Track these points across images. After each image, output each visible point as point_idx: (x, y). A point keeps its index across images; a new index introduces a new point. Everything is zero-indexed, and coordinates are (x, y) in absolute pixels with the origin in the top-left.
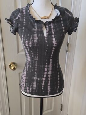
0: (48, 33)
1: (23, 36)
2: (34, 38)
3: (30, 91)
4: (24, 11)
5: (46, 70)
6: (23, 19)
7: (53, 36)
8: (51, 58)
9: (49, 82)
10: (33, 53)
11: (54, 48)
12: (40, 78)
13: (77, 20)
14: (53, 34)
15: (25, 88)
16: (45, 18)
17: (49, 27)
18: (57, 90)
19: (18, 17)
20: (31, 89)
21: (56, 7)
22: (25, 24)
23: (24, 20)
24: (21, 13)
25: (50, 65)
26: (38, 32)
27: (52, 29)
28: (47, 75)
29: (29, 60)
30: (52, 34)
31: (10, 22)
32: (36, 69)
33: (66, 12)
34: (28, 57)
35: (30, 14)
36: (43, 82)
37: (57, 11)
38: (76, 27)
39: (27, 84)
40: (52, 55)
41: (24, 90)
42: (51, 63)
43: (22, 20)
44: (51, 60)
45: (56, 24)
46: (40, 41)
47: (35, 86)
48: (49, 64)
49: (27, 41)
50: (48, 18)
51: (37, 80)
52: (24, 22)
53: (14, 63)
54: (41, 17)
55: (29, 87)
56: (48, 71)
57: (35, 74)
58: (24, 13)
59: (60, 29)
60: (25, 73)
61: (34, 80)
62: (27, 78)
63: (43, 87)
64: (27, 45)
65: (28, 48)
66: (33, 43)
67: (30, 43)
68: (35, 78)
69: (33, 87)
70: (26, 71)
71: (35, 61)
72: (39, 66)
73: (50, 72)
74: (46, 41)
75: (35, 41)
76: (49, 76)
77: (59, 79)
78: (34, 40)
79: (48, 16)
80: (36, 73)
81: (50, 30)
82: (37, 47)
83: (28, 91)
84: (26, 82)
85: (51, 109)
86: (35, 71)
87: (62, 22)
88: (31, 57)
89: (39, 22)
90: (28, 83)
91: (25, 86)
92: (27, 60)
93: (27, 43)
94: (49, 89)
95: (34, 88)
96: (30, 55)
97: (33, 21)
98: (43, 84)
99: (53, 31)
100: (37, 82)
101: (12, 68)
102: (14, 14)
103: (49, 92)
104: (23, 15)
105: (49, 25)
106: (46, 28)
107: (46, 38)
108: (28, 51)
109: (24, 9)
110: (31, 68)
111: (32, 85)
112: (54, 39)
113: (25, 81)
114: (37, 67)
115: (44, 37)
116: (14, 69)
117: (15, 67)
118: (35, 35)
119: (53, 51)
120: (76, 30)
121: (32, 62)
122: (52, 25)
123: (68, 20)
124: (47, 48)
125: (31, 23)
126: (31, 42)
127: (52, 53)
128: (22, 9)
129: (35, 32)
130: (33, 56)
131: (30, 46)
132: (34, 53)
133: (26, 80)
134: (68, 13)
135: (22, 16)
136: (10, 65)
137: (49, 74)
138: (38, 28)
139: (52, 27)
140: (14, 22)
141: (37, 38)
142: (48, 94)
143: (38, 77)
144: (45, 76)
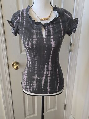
0: (46, 35)
1: (23, 37)
2: (33, 39)
3: (31, 90)
4: (25, 13)
5: (45, 69)
6: (23, 20)
7: (52, 37)
8: (50, 58)
9: (49, 81)
10: (32, 54)
11: (53, 49)
12: (40, 77)
13: (77, 21)
14: (52, 35)
15: (26, 87)
16: (45, 20)
17: (48, 28)
18: (57, 89)
19: (19, 18)
20: (31, 88)
21: (55, 9)
22: (25, 25)
23: (25, 22)
24: (21, 14)
25: (50, 65)
26: (37, 33)
27: (51, 31)
28: (47, 74)
29: (30, 60)
30: (50, 35)
31: (11, 24)
32: (36, 69)
33: (65, 14)
34: (28, 57)
35: (30, 16)
36: (43, 81)
37: (56, 12)
38: (75, 28)
39: (28, 83)
40: (51, 56)
41: (25, 88)
42: (50, 63)
43: (22, 22)
44: (50, 60)
45: (55, 25)
46: (39, 42)
47: (35, 85)
48: (48, 64)
49: (27, 42)
50: (47, 20)
51: (37, 79)
52: (24, 24)
53: (17, 63)
54: (41, 18)
55: (30, 86)
56: (47, 71)
57: (35, 74)
58: (25, 15)
59: (59, 30)
60: (26, 72)
61: (35, 79)
62: (28, 77)
63: (43, 85)
64: (27, 46)
65: (28, 49)
66: (32, 44)
67: (29, 44)
68: (35, 77)
69: (33, 86)
70: (27, 70)
71: (35, 61)
72: (39, 65)
73: (50, 72)
74: (45, 42)
75: (35, 42)
76: (49, 75)
77: (58, 78)
78: (33, 41)
79: (47, 17)
80: (36, 72)
81: (49, 31)
82: (36, 47)
83: (29, 89)
84: (27, 81)
85: (54, 107)
86: (35, 71)
87: (61, 24)
88: (31, 57)
89: (38, 23)
90: (28, 81)
91: (26, 85)
92: (28, 60)
93: (27, 44)
94: (49, 88)
95: (35, 87)
96: (30, 55)
97: (33, 22)
98: (43, 83)
99: (52, 32)
100: (37, 81)
101: (15, 67)
102: (15, 16)
103: (48, 91)
104: (23, 16)
105: (48, 26)
106: (45, 29)
107: (45, 40)
108: (28, 51)
109: (24, 11)
110: (32, 68)
111: (33, 84)
112: (52, 40)
113: (25, 80)
114: (37, 67)
115: (43, 38)
116: (17, 68)
117: (17, 67)
118: (35, 36)
119: (52, 51)
120: (75, 30)
121: (32, 62)
122: (51, 26)
123: (67, 21)
124: (46, 49)
125: (30, 24)
126: (31, 43)
127: (51, 53)
128: (23, 11)
129: (34, 33)
130: (33, 56)
131: (30, 47)
132: (34, 54)
133: (27, 79)
134: (67, 15)
135: (23, 18)
136: (13, 64)
137: (48, 74)
138: (37, 29)
139: (51, 29)
140: (15, 24)
141: (36, 39)
142: (48, 93)
143: (38, 77)
144: (45, 76)
